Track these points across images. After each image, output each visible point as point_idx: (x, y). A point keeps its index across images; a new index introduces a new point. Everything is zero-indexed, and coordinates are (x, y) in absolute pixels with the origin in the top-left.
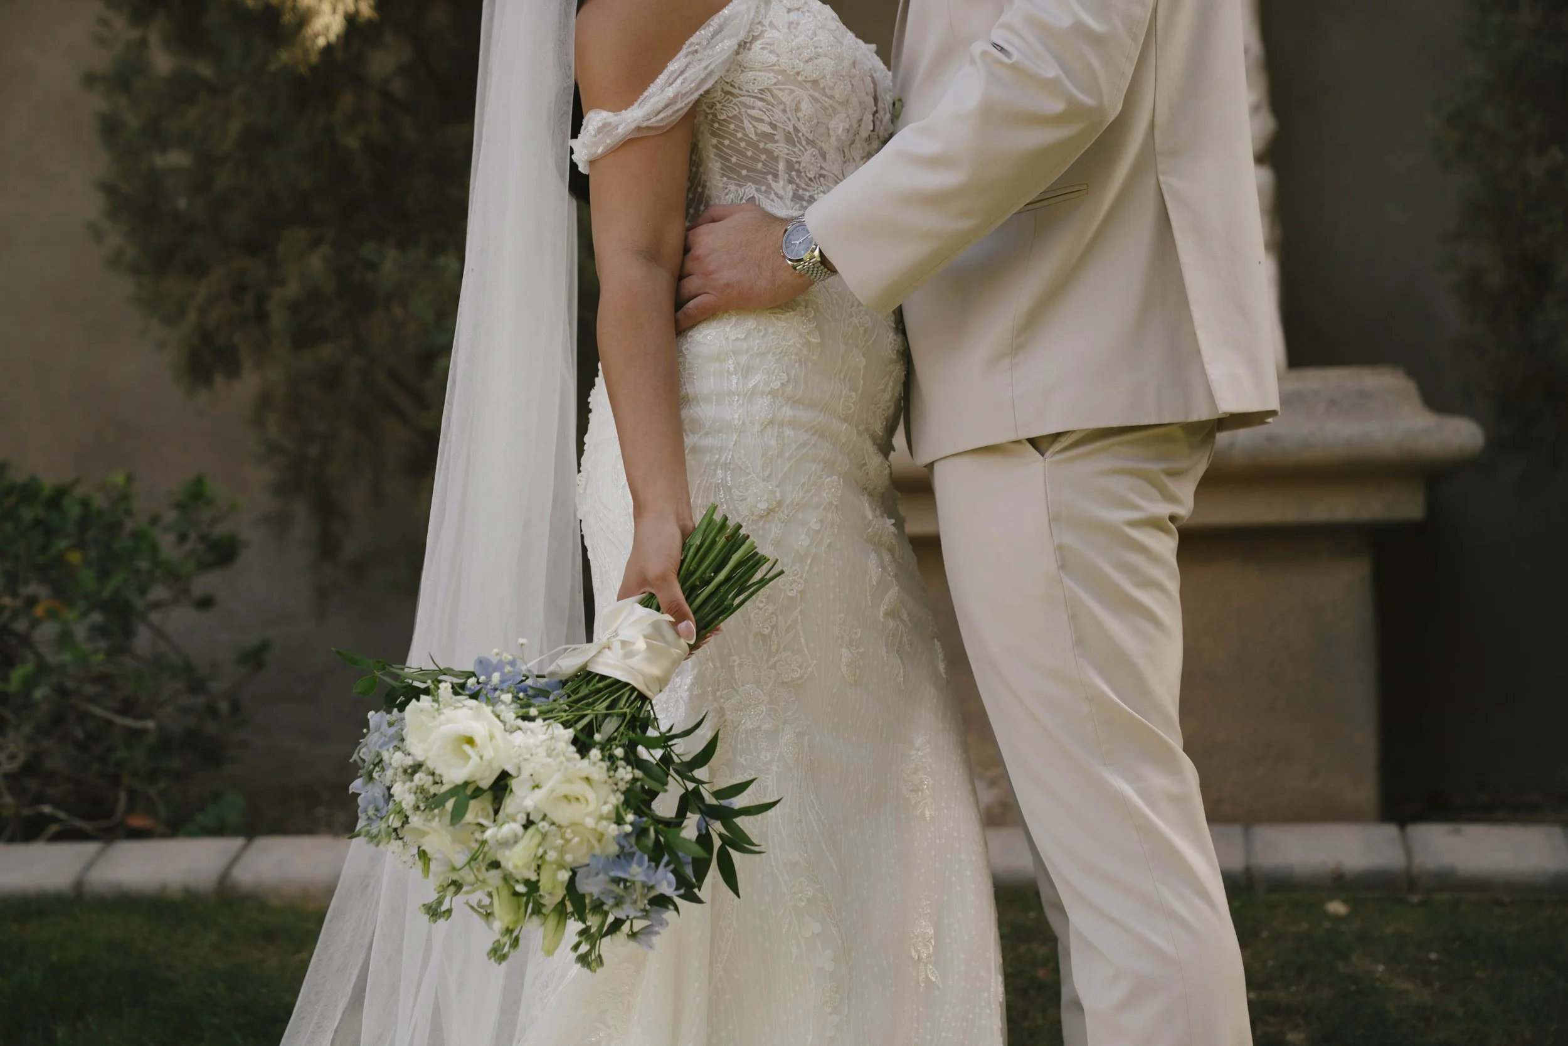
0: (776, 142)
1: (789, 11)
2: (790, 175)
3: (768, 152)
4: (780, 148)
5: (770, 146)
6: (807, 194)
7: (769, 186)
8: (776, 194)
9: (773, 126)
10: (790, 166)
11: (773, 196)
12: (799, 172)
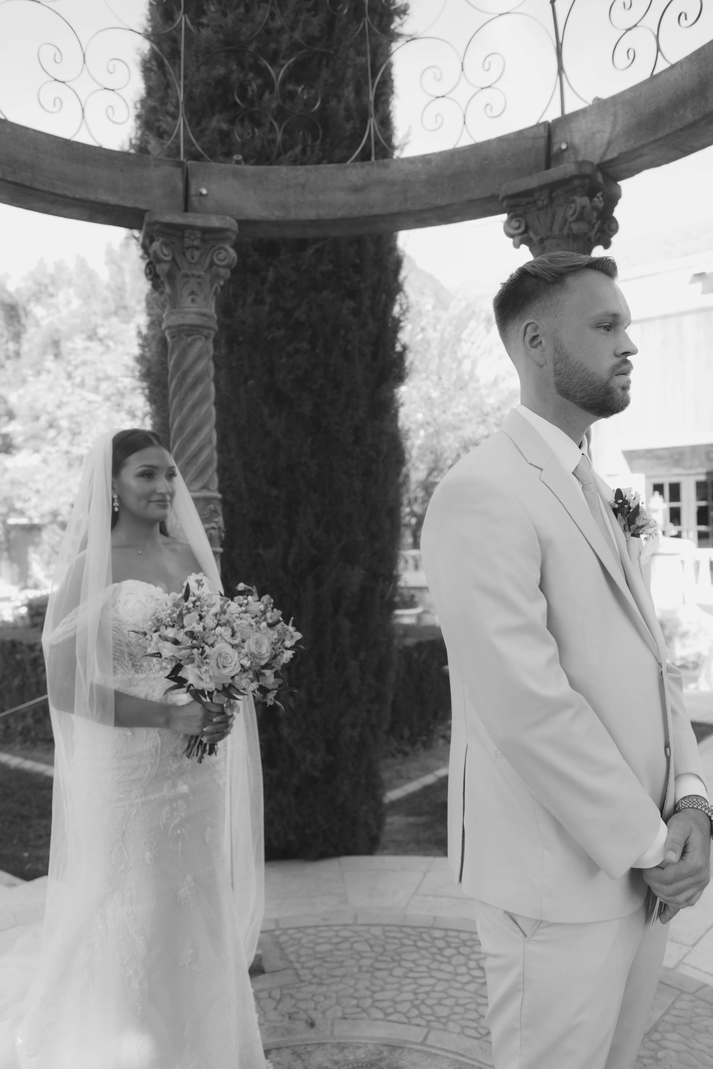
0: (122, 646)
1: (127, 594)
2: (131, 658)
3: (121, 650)
4: (125, 649)
5: (121, 648)
6: (139, 664)
7: (122, 662)
8: (125, 666)
9: (120, 641)
10: (130, 654)
11: (123, 666)
12: (134, 656)
